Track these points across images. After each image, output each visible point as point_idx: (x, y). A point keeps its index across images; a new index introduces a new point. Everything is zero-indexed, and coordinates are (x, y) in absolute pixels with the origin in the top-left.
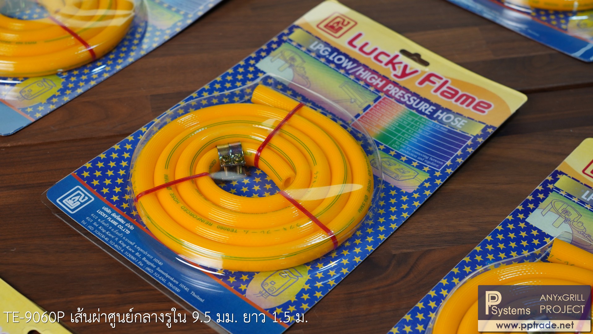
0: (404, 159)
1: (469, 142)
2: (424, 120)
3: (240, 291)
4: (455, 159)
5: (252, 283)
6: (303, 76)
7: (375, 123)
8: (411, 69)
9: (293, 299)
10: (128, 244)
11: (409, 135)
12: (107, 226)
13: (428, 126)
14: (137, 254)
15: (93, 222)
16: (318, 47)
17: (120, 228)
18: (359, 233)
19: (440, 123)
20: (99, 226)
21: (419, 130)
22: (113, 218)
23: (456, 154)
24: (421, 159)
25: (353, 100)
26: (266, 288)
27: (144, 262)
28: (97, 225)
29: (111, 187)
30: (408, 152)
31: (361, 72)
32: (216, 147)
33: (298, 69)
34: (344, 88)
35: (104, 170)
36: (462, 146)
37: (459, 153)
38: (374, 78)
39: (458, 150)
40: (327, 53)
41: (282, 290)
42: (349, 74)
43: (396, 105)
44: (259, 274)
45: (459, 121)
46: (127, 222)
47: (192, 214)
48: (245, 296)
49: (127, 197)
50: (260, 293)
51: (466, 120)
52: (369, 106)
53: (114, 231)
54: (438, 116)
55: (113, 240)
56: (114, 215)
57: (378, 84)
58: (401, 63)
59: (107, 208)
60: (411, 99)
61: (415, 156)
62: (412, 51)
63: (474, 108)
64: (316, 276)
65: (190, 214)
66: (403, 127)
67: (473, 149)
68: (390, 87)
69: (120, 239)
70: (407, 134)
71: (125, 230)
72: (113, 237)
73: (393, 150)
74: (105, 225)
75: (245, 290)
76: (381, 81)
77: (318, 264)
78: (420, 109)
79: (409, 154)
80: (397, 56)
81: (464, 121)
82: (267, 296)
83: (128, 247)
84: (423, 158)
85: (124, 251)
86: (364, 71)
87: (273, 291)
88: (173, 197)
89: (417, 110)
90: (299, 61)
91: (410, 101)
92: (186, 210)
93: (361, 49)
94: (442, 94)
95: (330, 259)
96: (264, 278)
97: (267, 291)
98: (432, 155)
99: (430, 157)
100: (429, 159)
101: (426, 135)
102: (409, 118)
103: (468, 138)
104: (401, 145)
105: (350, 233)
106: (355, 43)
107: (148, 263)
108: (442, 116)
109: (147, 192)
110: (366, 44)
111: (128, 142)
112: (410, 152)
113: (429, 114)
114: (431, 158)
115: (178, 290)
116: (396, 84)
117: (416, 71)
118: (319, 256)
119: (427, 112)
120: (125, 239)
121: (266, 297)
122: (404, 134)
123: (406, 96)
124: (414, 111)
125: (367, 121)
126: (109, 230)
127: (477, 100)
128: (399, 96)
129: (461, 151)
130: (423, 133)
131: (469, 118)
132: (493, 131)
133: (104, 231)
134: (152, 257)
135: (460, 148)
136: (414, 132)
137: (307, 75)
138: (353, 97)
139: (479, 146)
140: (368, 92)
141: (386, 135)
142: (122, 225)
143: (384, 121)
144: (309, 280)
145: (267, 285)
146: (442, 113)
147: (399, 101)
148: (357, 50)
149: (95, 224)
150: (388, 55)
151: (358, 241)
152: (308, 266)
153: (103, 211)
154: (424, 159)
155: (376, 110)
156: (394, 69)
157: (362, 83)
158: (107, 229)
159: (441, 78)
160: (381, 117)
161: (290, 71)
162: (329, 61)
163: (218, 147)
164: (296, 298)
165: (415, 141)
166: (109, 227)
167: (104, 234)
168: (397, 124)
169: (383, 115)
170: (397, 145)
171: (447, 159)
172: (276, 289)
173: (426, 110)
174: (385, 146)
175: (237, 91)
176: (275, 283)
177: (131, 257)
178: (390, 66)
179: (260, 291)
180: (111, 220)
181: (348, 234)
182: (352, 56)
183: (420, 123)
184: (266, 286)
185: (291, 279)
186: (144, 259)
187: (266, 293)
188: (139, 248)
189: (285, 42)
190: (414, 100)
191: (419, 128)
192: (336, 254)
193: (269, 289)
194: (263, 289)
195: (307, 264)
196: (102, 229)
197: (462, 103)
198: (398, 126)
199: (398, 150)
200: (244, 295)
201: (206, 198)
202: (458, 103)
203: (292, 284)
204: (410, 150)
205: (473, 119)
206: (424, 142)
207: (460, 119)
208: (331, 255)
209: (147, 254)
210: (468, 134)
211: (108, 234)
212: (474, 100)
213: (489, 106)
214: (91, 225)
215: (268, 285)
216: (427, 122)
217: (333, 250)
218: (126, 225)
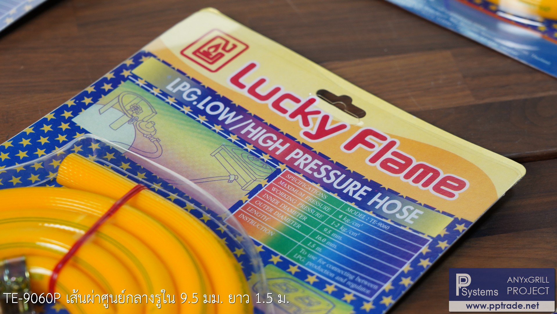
0: (312, 279)
1: (424, 249)
2: (351, 211)
4: (398, 279)
6: (150, 137)
7: (268, 216)
8: (333, 122)
11: (324, 237)
13: (357, 221)
16: (180, 88)
19: (377, 215)
21: (341, 228)
23: (401, 270)
24: (342, 280)
25: (232, 178)
30: (319, 268)
31: (249, 128)
33: (143, 124)
34: (218, 155)
36: (413, 255)
37: (406, 268)
38: (271, 138)
39: (405, 263)
40: (194, 97)
42: (228, 133)
43: (304, 185)
45: (410, 211)
51: (421, 210)
52: (259, 187)
54: (376, 203)
57: (277, 149)
58: (318, 112)
60: (331, 174)
61: (332, 275)
62: (338, 93)
63: (437, 189)
66: (315, 224)
67: (430, 261)
68: (297, 154)
70: (321, 235)
73: (294, 265)
76: (282, 144)
78: (345, 191)
79: (322, 270)
80: (312, 101)
81: (417, 211)
84: (344, 277)
86: (254, 128)
89: (340, 193)
90: (146, 111)
91: (329, 178)
93: (252, 91)
94: (384, 165)
98: (361, 272)
99: (357, 275)
100: (354, 279)
101: (353, 236)
102: (325, 208)
103: (423, 242)
104: (310, 256)
106: (242, 80)
108: (381, 202)
110: (262, 81)
112: (324, 267)
113: (360, 199)
114: (358, 278)
116: (306, 148)
117: (343, 127)
119: (356, 196)
122: (314, 235)
123: (322, 169)
124: (335, 196)
125: (253, 214)
127: (442, 176)
128: (311, 169)
129: (410, 265)
130: (348, 233)
131: (426, 206)
132: (466, 229)
135: (408, 259)
136: (334, 231)
137: (157, 135)
138: (233, 172)
139: (440, 255)
140: (259, 163)
141: (284, 237)
143: (283, 214)
146: (381, 198)
147: (310, 178)
148: (244, 92)
150: (297, 101)
154: (346, 280)
155: (269, 194)
156: (306, 123)
157: (250, 148)
159: (384, 138)
160: (278, 206)
161: (130, 128)
162: (197, 112)
165: (333, 248)
168: (305, 218)
169: (281, 202)
170: (302, 255)
171: (385, 280)
173: (355, 192)
174: (281, 258)
175: (36, 164)
178: (299, 117)
182: (236, 102)
183: (344, 215)
189: (125, 79)
190: (337, 176)
191: (341, 224)
197: (416, 181)
198: (306, 222)
199: (304, 265)
202: (410, 181)
204: (324, 263)
205: (433, 209)
206: (349, 249)
207: (412, 208)
210: (423, 234)
212: (436, 174)
213: (462, 185)
216: (355, 213)
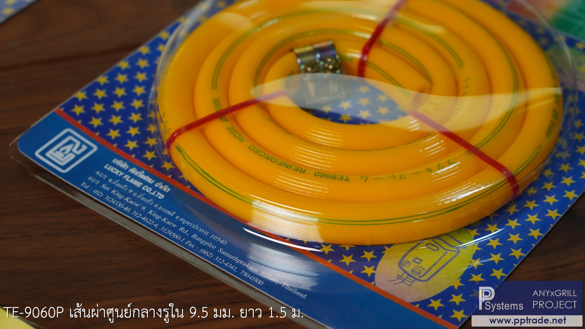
3: (365, 276)
5: (383, 263)
9: (457, 284)
10: (164, 215)
12: (125, 188)
14: (181, 229)
15: (101, 184)
17: (147, 191)
18: (548, 173)
20: (112, 190)
22: (133, 176)
26: (409, 269)
27: (194, 242)
28: (108, 189)
29: (123, 128)
32: (292, 50)
35: (108, 101)
41: (435, 271)
44: (391, 248)
46: (157, 180)
47: (269, 157)
48: (375, 284)
49: (152, 142)
50: (400, 278)
53: (137, 195)
55: (139, 210)
56: (133, 171)
59: (121, 161)
64: (489, 244)
65: (265, 158)
69: (149, 207)
71: (156, 194)
72: (137, 205)
73: (579, 42)
74: (121, 187)
75: (373, 275)
77: (489, 225)
82: (412, 282)
83: (165, 219)
85: (160, 227)
87: (420, 273)
88: (232, 132)
92: (258, 150)
95: (508, 217)
96: (402, 254)
97: (411, 274)
105: (534, 172)
107: (202, 242)
109: (189, 127)
111: (141, 56)
115: (260, 282)
118: (487, 213)
120: (158, 207)
121: (410, 284)
126: (130, 195)
133: (120, 197)
134: (208, 233)
142: (150, 185)
144: (477, 251)
145: (408, 265)
149: (104, 186)
151: (549, 186)
152: (472, 229)
153: (115, 166)
158: (126, 194)
163: (297, 51)
164: (461, 282)
166: (128, 190)
167: (122, 201)
172: (424, 270)
176: (421, 261)
177: (172, 234)
179: (399, 275)
180: (129, 179)
181: (532, 174)
184: (408, 267)
185: (447, 253)
186: (195, 236)
187: (409, 277)
188: (183, 219)
192: (516, 208)
193: (412, 271)
194: (403, 272)
195: (470, 227)
196: (117, 195)
200: (373, 283)
201: (288, 132)
203: (450, 261)
208: (507, 210)
209: (199, 229)
211: (127, 201)
214: (97, 189)
215: (410, 264)
217: (510, 202)
218: (156, 185)
